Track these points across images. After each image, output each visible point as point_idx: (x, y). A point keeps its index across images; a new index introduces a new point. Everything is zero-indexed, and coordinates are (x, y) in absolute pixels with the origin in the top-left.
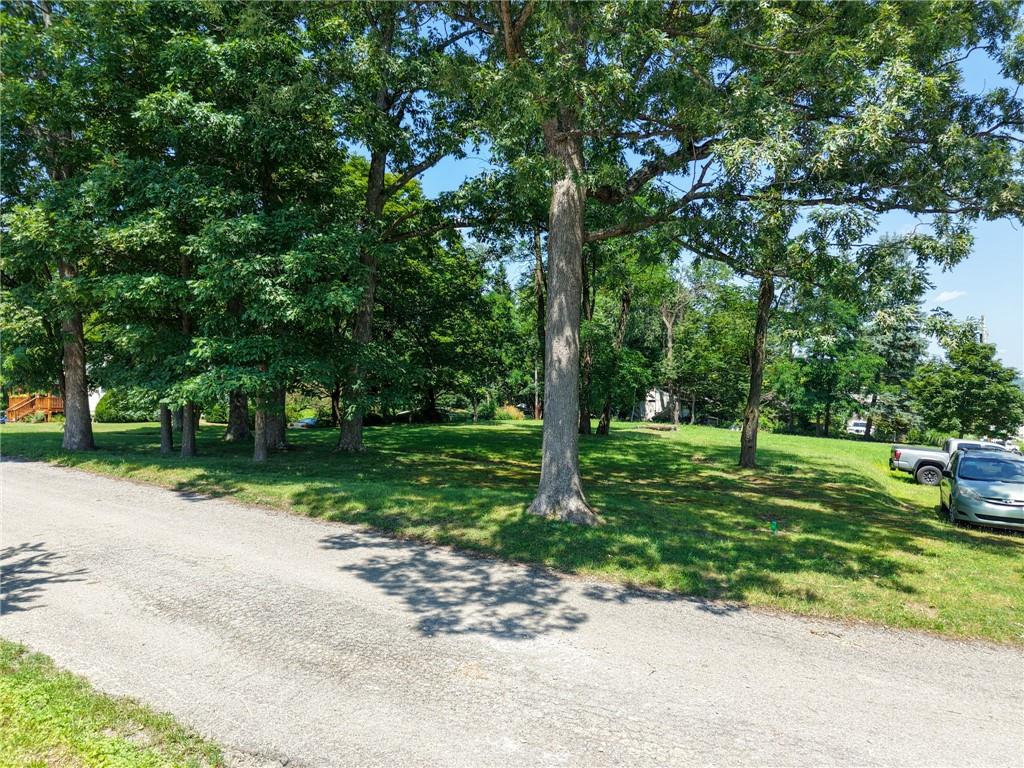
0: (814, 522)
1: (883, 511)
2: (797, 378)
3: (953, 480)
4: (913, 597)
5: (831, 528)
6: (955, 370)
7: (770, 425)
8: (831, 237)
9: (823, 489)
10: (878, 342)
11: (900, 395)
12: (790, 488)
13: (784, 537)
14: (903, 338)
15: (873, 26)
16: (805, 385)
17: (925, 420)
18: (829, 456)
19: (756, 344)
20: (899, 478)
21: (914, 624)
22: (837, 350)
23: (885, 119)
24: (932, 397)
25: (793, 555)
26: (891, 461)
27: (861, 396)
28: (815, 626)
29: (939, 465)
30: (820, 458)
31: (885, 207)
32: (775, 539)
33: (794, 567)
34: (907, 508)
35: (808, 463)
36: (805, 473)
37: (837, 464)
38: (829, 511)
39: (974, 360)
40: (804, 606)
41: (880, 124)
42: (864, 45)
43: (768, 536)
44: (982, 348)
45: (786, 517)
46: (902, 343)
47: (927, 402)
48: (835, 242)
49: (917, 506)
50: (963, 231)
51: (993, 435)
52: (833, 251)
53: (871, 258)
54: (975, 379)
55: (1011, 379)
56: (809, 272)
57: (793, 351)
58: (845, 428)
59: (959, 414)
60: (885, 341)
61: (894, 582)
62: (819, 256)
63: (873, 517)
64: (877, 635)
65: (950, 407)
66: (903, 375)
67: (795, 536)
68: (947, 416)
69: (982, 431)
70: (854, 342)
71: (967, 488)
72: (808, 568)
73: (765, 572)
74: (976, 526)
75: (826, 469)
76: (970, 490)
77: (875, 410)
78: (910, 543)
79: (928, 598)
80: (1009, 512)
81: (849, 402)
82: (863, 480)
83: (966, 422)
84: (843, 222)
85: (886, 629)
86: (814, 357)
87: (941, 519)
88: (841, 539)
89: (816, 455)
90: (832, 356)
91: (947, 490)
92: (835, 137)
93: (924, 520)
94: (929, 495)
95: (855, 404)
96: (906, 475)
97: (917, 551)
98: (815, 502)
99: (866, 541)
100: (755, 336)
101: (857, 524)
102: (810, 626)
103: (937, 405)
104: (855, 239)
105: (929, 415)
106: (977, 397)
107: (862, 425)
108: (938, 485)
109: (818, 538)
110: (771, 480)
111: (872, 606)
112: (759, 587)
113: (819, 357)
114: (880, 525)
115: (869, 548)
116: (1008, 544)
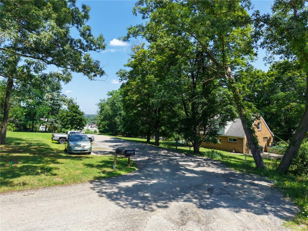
0: (27, 159)
1: (49, 153)
2: (22, 113)
3: (68, 142)
4: (56, 176)
5: (32, 161)
6: (69, 112)
7: (12, 129)
8: (32, 68)
9: (30, 149)
10: (49, 103)
11: (55, 119)
12: (18, 149)
13: (15, 166)
14: (56, 102)
15: (45, 8)
16: (25, 115)
17: (62, 126)
18: (33, 138)
19: (6, 101)
20: (54, 143)
21: (56, 184)
22: (36, 105)
23: (48, 37)
24: (64, 119)
25: (18, 172)
26: (52, 138)
27: (44, 119)
28: (25, 193)
29: (65, 138)
30: (30, 139)
31: (49, 63)
32: (12, 167)
33: (19, 176)
34: (56, 151)
35: (25, 141)
36: (24, 144)
37: (35, 140)
38: (32, 155)
39: (74, 109)
40: (21, 188)
41: (46, 38)
42: (42, 12)
43: (9, 167)
44: (76, 106)
45: (16, 160)
46: (56, 104)
47: (62, 121)
48: (33, 70)
49: (59, 150)
50: (69, 74)
51: (78, 129)
52: (33, 73)
53: (44, 77)
54: (74, 114)
55: (83, 115)
56: (24, 78)
57: (21, 104)
58: (39, 129)
59: (70, 124)
60: (51, 103)
61: (51, 173)
62: (28, 74)
63: (46, 155)
64: (46, 190)
65: (68, 122)
66: (56, 113)
67: (19, 166)
68: (67, 125)
69: (76, 128)
70: (42, 102)
71: (71, 144)
72: (24, 175)
73: (7, 179)
74: (73, 154)
75: (32, 142)
76: (72, 144)
77: (48, 123)
78: (56, 161)
79: (60, 176)
80: (81, 149)
81: (40, 121)
82: (44, 145)
83: (72, 126)
84: (36, 64)
85: (48, 188)
86: (28, 106)
87: (65, 153)
88: (35, 163)
89: (29, 138)
90: (34, 106)
91: (67, 145)
92: (32, 37)
93: (60, 154)
94: (62, 147)
95: (42, 121)
96: (56, 142)
97: (58, 163)
98: (27, 153)
99: (43, 163)
100: (6, 98)
101: (41, 158)
102: (23, 194)
103: (65, 121)
104: (40, 71)
105: (63, 124)
106: (75, 119)
107: (44, 128)
108: (65, 144)
109: (28, 164)
110: (11, 148)
111: (44, 182)
112: (5, 185)
113: (30, 107)
114: (47, 157)
115: (44, 165)
116: (81, 157)
